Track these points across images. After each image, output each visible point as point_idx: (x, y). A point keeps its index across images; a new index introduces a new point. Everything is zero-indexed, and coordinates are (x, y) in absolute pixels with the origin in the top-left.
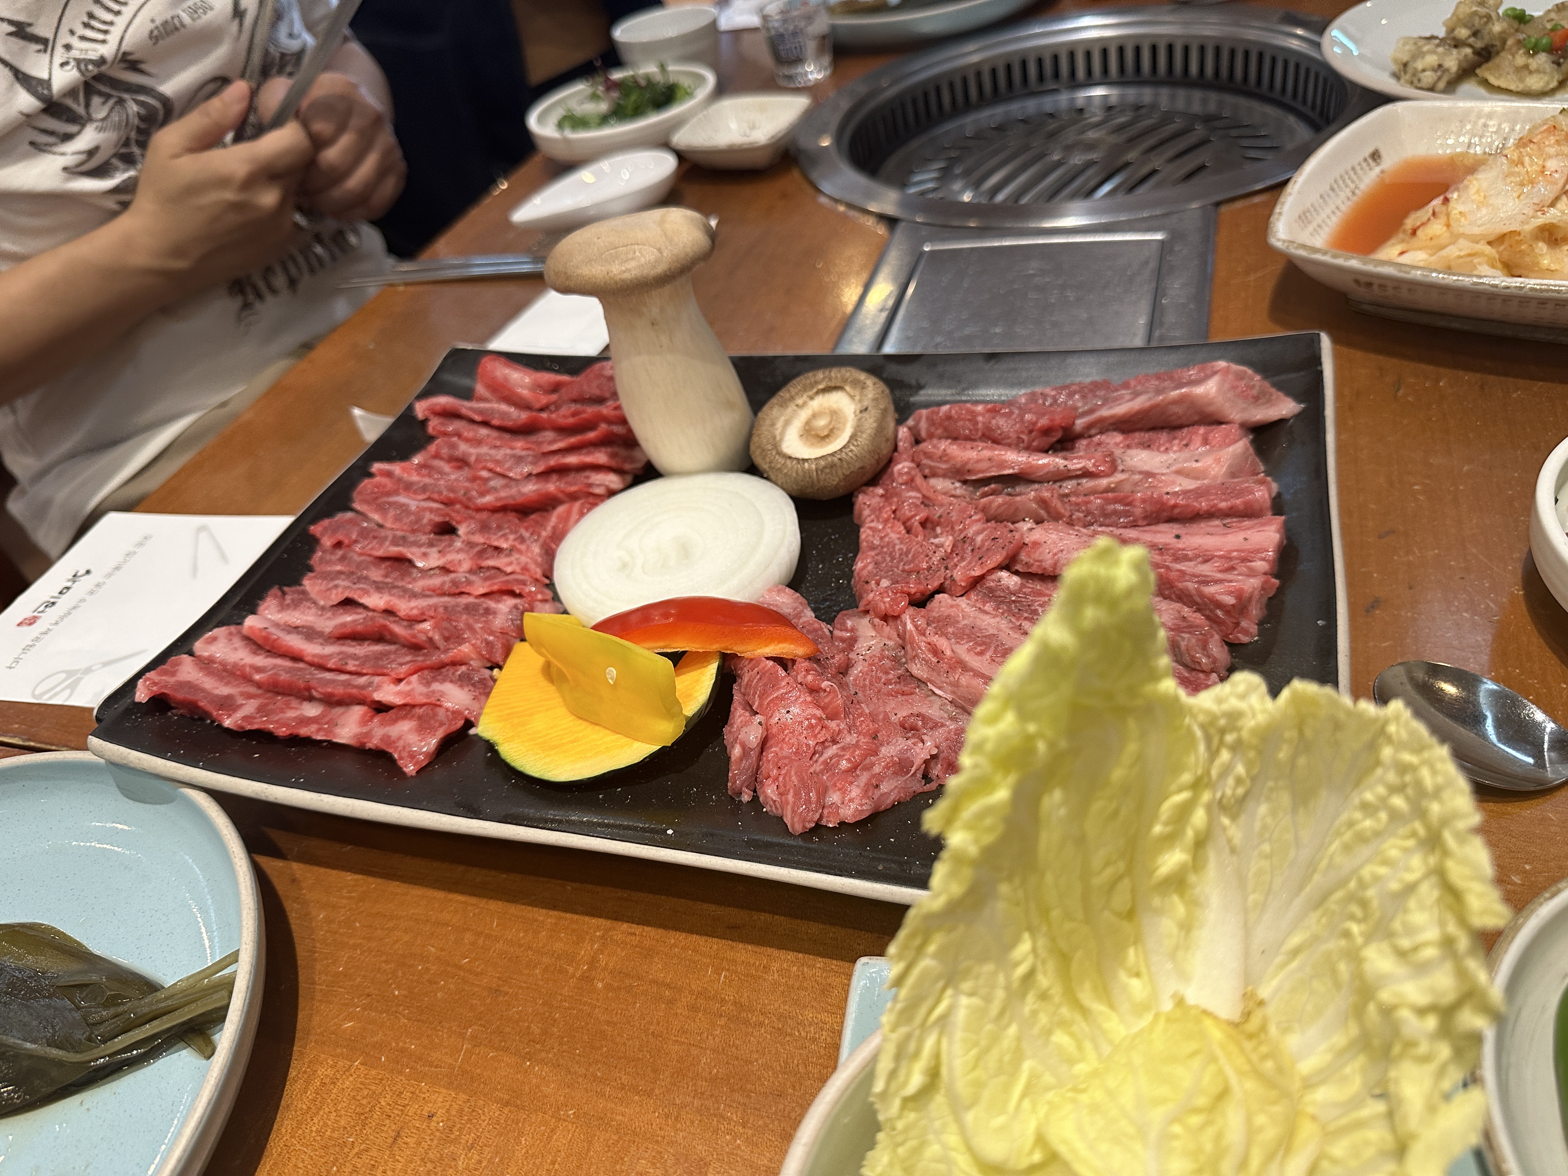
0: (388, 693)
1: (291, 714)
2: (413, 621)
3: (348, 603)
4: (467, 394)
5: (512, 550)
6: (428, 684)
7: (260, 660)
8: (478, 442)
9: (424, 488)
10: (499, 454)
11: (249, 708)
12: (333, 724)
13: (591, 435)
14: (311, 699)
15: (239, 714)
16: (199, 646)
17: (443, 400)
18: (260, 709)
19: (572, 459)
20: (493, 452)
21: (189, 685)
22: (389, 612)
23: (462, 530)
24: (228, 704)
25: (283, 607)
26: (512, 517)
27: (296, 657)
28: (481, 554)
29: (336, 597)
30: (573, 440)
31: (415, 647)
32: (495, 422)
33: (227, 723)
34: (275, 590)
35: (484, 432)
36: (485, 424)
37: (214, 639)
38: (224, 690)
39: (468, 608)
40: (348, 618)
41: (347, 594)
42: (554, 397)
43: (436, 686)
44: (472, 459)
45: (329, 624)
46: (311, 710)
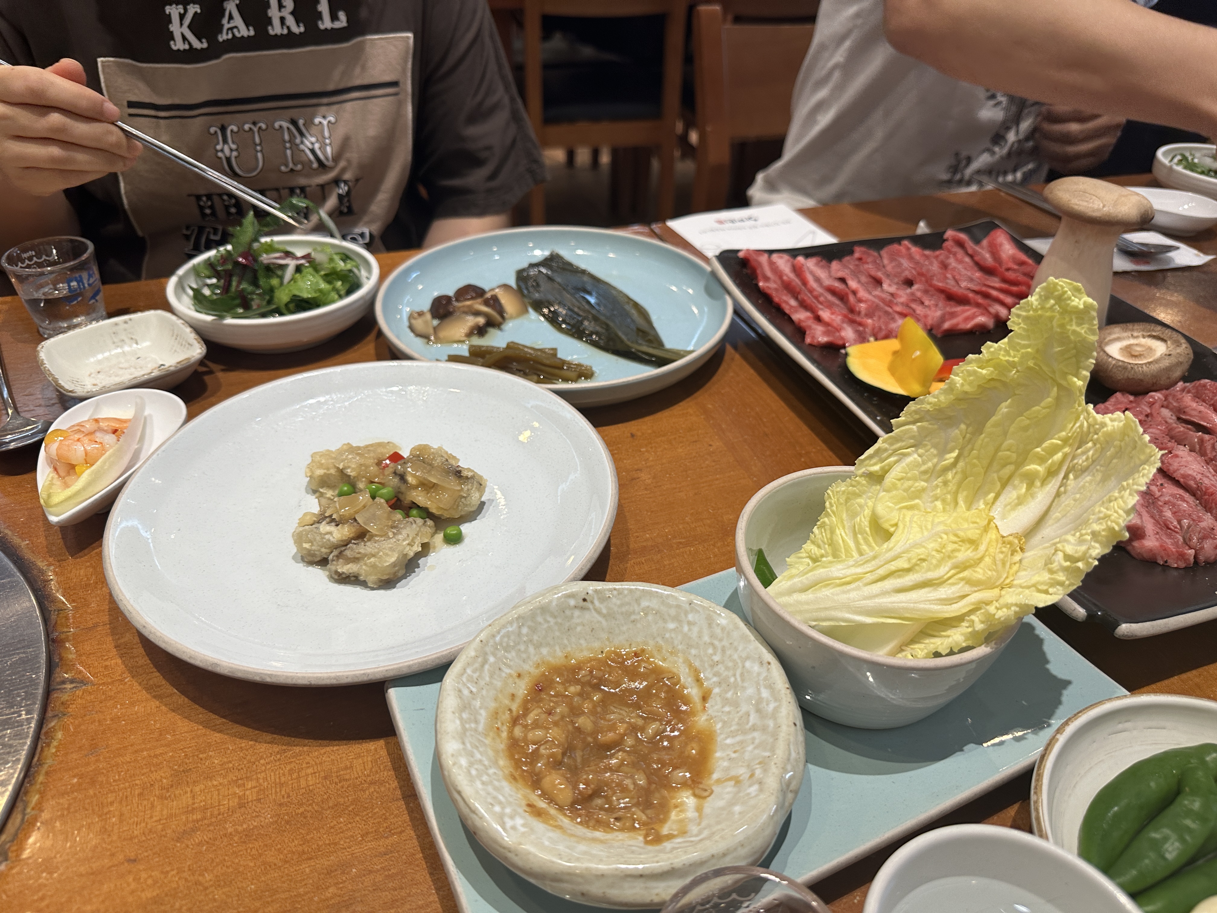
0: (825, 315)
1: (785, 298)
2: (860, 301)
3: (843, 280)
4: (977, 242)
5: (928, 307)
6: (843, 322)
7: (792, 276)
8: (961, 262)
9: (917, 263)
10: (964, 272)
11: (772, 285)
12: (796, 311)
13: (1014, 289)
14: (796, 298)
15: (767, 284)
16: (775, 256)
17: (963, 236)
18: (776, 290)
19: (994, 293)
20: (963, 270)
21: (760, 264)
22: (854, 293)
23: (915, 287)
24: (767, 279)
25: (817, 264)
26: (943, 296)
27: (805, 283)
28: (914, 300)
29: (840, 274)
30: (1004, 286)
31: (852, 310)
32: (976, 258)
33: (761, 284)
34: (819, 259)
35: (967, 259)
36: (971, 256)
37: (781, 257)
38: (769, 273)
39: (886, 313)
40: (837, 285)
41: (846, 276)
42: (1016, 267)
43: (845, 325)
44: (950, 267)
45: (828, 282)
46: (793, 302)
